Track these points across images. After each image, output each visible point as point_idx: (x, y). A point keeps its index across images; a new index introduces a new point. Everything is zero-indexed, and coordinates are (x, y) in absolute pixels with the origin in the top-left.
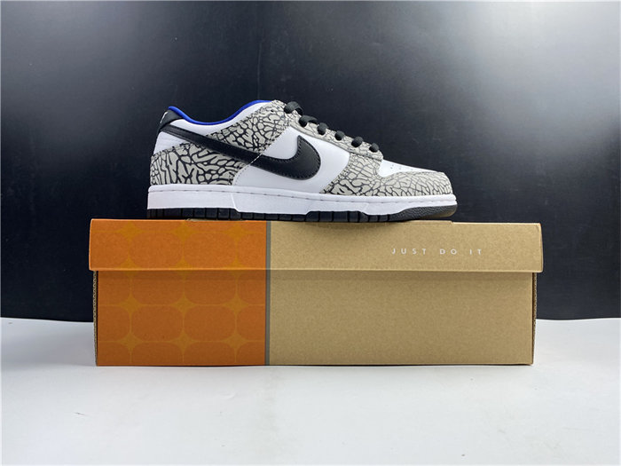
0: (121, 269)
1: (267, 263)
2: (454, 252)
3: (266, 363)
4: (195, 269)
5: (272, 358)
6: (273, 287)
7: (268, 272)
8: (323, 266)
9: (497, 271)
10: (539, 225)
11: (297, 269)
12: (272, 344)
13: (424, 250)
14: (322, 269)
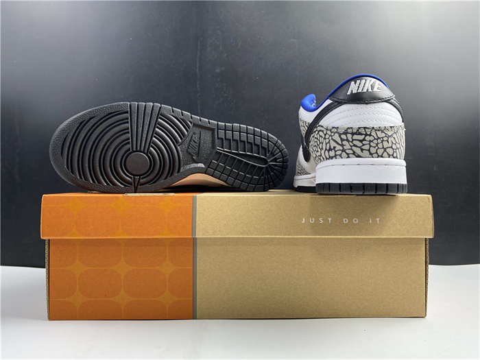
0: (68, 238)
1: (193, 231)
2: (356, 221)
3: (194, 317)
4: (132, 237)
5: (198, 314)
6: (199, 252)
7: (194, 240)
8: (241, 234)
9: (394, 237)
10: (430, 196)
11: (219, 236)
12: (198, 301)
13: (330, 219)
14: (241, 236)
